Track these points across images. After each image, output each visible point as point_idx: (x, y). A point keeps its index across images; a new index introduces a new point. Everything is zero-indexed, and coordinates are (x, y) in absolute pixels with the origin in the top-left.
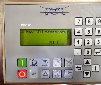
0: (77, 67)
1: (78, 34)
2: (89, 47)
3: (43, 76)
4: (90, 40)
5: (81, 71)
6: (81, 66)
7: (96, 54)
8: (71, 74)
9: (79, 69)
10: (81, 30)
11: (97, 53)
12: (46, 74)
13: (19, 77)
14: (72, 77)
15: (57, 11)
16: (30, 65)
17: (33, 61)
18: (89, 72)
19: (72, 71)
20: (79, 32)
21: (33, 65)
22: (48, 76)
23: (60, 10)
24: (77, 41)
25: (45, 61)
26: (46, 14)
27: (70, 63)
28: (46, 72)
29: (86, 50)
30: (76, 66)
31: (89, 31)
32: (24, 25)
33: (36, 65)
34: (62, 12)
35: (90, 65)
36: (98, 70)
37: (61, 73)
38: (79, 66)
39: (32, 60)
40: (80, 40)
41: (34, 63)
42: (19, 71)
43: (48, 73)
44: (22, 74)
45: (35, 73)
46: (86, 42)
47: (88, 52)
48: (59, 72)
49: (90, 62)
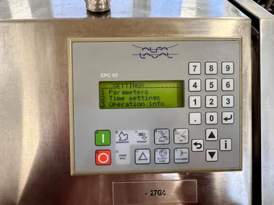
0: (196, 144)
1: (194, 89)
2: (212, 109)
3: (139, 159)
4: (215, 98)
5: (202, 149)
6: (201, 142)
7: (224, 122)
8: (186, 156)
9: (199, 146)
10: (198, 82)
11: (226, 119)
12: (143, 157)
13: (97, 163)
14: (187, 161)
15: (159, 52)
16: (117, 142)
17: (122, 135)
18: (216, 151)
19: (186, 150)
20: (195, 86)
21: (121, 141)
22: (146, 159)
23: (164, 51)
24: (193, 101)
25: (141, 134)
26: (142, 56)
27: (183, 136)
28: (143, 153)
29: (208, 115)
30: (194, 142)
31: (211, 83)
32: (105, 75)
33: (125, 141)
34: (168, 54)
35: (216, 139)
36: (229, 148)
37: (168, 155)
38: (198, 141)
39: (119, 133)
40: (198, 99)
41: (123, 138)
42: (97, 152)
43: (148, 155)
44: (103, 158)
45: (125, 155)
46: (208, 102)
47: (212, 118)
48: (166, 153)
49: (215, 135)
